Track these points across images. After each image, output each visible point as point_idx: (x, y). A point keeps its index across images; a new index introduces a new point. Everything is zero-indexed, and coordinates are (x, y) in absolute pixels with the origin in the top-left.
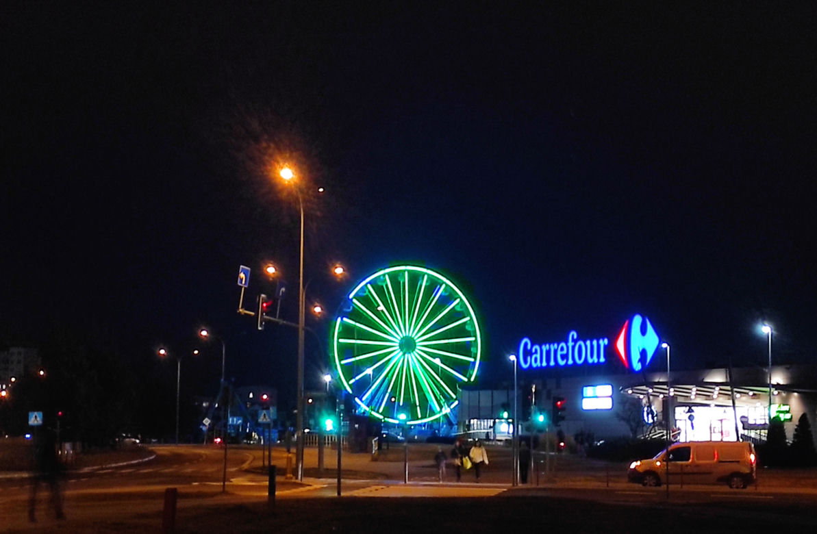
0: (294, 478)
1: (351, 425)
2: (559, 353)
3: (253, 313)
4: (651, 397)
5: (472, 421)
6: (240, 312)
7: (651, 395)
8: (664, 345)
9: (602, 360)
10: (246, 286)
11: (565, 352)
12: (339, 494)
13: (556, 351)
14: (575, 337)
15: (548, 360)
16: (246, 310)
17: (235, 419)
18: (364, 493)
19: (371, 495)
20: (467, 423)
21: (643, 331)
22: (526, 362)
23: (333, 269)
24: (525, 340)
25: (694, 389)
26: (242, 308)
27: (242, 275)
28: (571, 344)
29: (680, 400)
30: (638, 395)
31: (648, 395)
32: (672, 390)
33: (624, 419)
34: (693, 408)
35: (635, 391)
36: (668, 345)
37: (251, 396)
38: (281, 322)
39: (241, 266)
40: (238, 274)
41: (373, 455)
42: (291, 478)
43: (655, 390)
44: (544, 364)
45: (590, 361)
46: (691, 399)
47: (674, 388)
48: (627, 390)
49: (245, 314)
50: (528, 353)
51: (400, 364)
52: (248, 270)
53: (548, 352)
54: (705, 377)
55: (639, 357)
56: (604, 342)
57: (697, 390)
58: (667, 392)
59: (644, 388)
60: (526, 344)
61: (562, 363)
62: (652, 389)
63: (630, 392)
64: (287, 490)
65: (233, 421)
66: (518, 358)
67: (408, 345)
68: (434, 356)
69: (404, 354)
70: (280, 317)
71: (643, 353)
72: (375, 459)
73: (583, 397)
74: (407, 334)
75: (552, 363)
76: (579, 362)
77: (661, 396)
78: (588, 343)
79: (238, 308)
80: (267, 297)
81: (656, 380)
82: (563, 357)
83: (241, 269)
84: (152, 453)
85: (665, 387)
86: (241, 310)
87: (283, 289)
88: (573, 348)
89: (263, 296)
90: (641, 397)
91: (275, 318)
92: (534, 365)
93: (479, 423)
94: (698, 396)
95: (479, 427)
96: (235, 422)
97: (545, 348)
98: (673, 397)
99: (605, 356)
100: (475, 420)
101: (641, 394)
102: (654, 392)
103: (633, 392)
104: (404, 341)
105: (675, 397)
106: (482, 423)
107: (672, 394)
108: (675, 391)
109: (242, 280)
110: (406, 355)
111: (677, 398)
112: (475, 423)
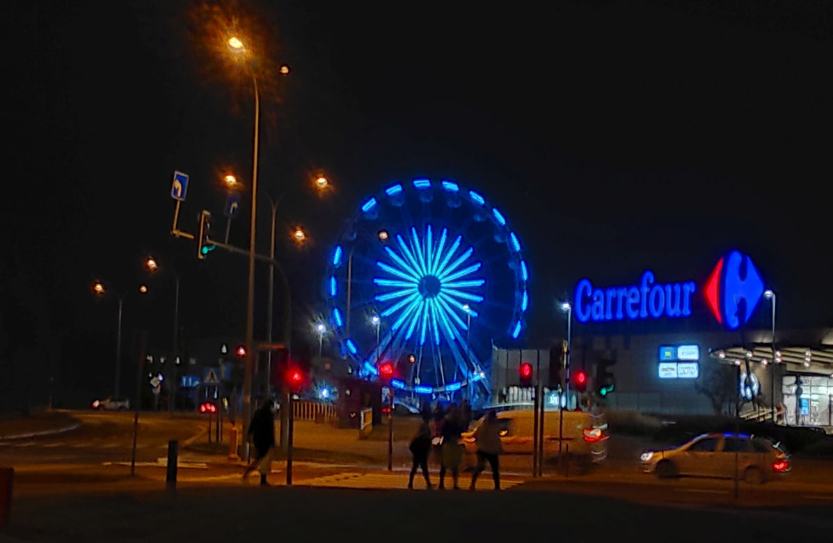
0: (239, 459)
1: (341, 391)
2: (631, 301)
3: (192, 237)
4: (751, 364)
5: (511, 390)
6: (174, 235)
7: (752, 361)
8: (769, 293)
9: (687, 312)
10: (182, 199)
11: (636, 300)
12: (289, 481)
13: (625, 299)
14: (652, 281)
15: (614, 311)
16: (182, 231)
17: (190, 380)
18: (328, 481)
19: (336, 484)
20: (504, 392)
21: (743, 274)
22: (584, 312)
23: (313, 180)
24: (585, 283)
25: (808, 353)
26: (177, 228)
27: (177, 184)
28: (645, 290)
29: (790, 368)
30: (733, 360)
31: (747, 361)
32: (778, 353)
33: (705, 391)
34: (802, 378)
35: (729, 355)
36: (774, 292)
37: (224, 350)
38: (231, 249)
39: (176, 173)
40: (172, 182)
41: (361, 432)
42: (236, 459)
43: (756, 354)
44: (609, 316)
45: (671, 313)
46: (805, 368)
47: (781, 351)
48: (717, 353)
49: (181, 236)
50: (587, 301)
51: (418, 313)
52: (185, 178)
53: (615, 301)
54: (824, 338)
55: (735, 309)
56: (689, 288)
57: (813, 355)
58: (771, 356)
59: (741, 350)
60: (585, 289)
61: (633, 315)
62: (752, 351)
63: (722, 356)
64: (225, 475)
65: (187, 381)
66: (573, 306)
67: (430, 287)
68: (463, 301)
69: (424, 300)
70: (229, 243)
71: (742, 304)
72: (363, 437)
73: (660, 361)
74: (429, 273)
75: (620, 315)
76: (656, 314)
77: (765, 362)
78: (669, 289)
79: (172, 229)
80: (212, 214)
81: (759, 341)
82: (636, 307)
83: (175, 176)
84: (74, 421)
85: (769, 350)
86: (175, 232)
87: (235, 205)
88: (648, 294)
89: (206, 213)
90: (738, 362)
91: (224, 243)
92: (596, 317)
93: (520, 392)
94: (813, 363)
95: (520, 398)
96: (190, 384)
97: (611, 294)
98: (780, 364)
99: (691, 307)
100: (516, 388)
101: (738, 357)
102: (754, 356)
103: (726, 357)
104: (425, 281)
105: (783, 364)
106: (525, 393)
107: (779, 360)
108: (783, 356)
109: (176, 191)
110: (427, 300)
111: (786, 365)
112: (516, 392)
